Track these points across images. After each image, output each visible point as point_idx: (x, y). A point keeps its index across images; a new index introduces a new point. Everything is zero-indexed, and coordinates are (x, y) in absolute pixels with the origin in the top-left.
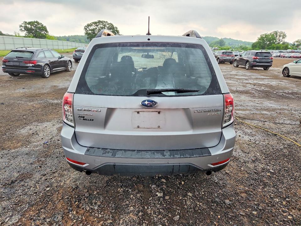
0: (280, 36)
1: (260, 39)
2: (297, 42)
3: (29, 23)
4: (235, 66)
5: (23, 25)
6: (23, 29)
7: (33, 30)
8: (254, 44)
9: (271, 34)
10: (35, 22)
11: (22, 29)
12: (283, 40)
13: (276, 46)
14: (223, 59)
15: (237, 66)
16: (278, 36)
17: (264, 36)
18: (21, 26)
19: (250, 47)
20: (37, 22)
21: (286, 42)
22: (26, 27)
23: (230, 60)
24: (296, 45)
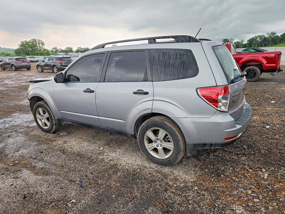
0: (39, 44)
1: (21, 46)
2: (54, 49)
4: (40, 71)
8: (16, 50)
9: (30, 41)
12: (43, 47)
13: (39, 52)
14: (20, 66)
15: (42, 71)
16: (38, 44)
17: (25, 43)
19: (13, 53)
21: (46, 49)
23: (27, 66)
24: (54, 51)
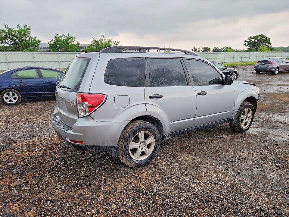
3: (254, 38)
5: (248, 40)
6: (247, 44)
7: (256, 43)
10: (259, 36)
11: (245, 44)
18: (246, 41)
20: (262, 35)
22: (250, 41)
